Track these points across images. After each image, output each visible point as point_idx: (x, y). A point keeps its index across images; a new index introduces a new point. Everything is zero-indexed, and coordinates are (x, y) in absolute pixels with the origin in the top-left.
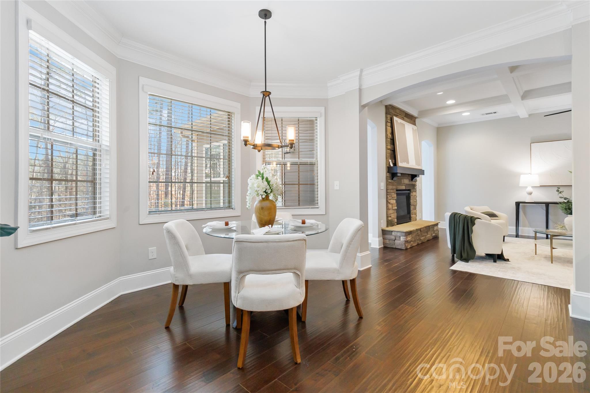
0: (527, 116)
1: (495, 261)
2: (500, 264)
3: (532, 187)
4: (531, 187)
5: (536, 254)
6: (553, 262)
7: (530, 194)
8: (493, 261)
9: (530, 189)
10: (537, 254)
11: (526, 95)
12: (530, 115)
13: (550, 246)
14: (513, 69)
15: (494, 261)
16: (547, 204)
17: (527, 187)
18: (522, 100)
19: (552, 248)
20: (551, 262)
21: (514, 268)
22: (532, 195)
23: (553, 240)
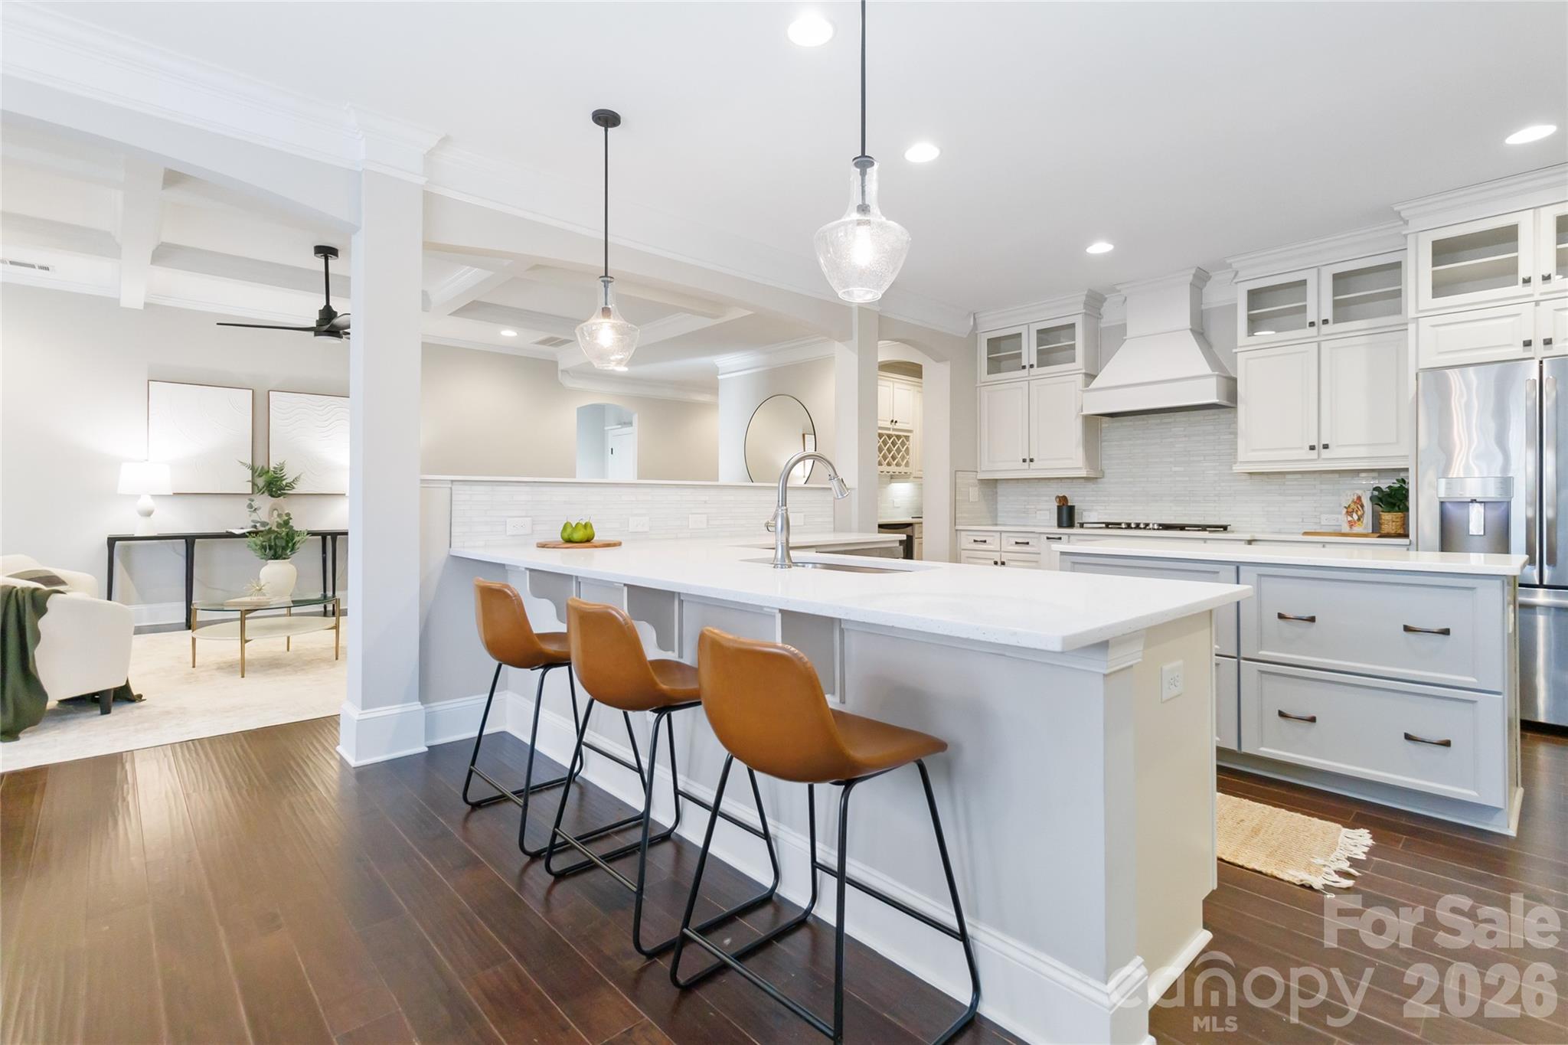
0: (141, 307)
1: (106, 711)
2: (121, 713)
3: (154, 496)
4: (150, 497)
5: (194, 667)
6: (245, 675)
7: (149, 514)
8: (99, 712)
9: (147, 502)
10: (196, 664)
11: (164, 254)
12: (147, 305)
13: (240, 638)
14: (173, 178)
15: (102, 710)
16: (190, 540)
17: (138, 497)
18: (152, 264)
19: (244, 641)
20: (240, 676)
21: (168, 713)
22: (152, 516)
23: (246, 621)
